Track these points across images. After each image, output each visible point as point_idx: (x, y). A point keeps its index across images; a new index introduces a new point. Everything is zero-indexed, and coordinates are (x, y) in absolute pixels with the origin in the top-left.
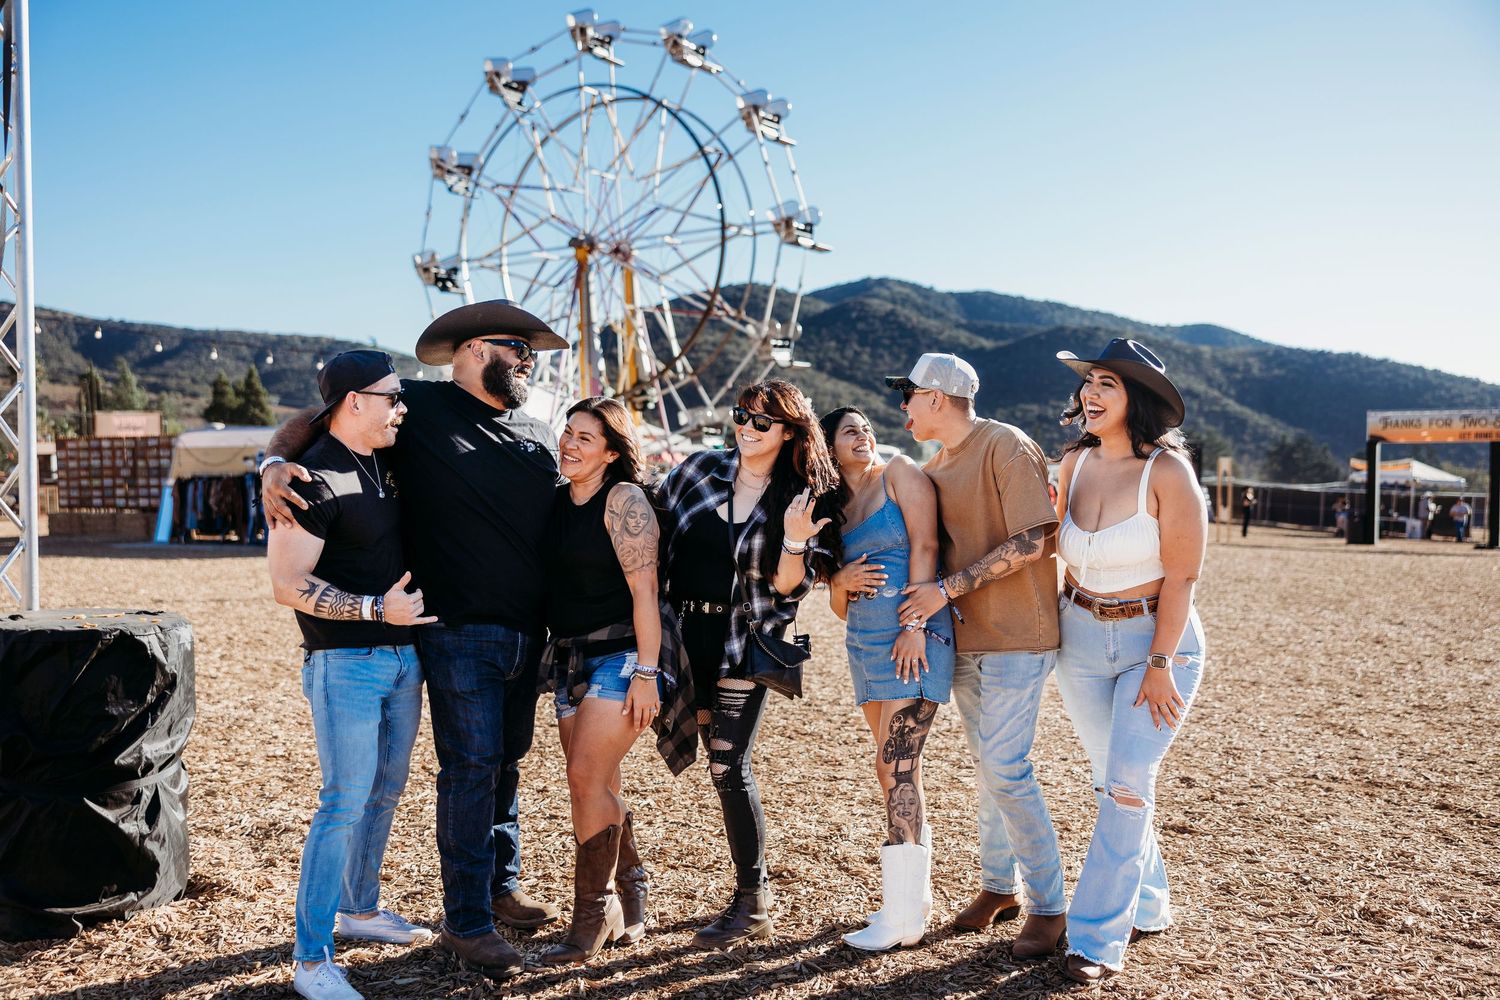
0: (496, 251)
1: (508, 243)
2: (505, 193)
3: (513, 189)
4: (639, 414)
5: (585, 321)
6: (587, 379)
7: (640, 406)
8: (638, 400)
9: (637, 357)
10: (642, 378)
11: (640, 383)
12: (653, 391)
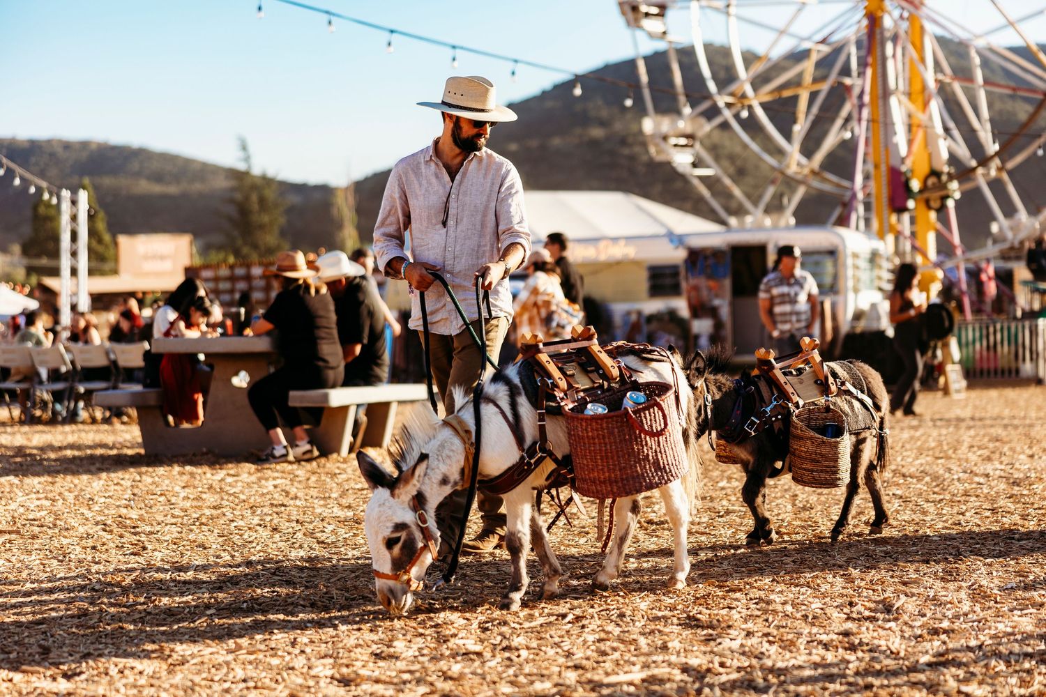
4: (933, 215)
5: (880, 92)
6: (883, 168)
7: (936, 204)
8: (934, 196)
9: (928, 142)
10: (937, 167)
11: (935, 173)
12: (954, 185)
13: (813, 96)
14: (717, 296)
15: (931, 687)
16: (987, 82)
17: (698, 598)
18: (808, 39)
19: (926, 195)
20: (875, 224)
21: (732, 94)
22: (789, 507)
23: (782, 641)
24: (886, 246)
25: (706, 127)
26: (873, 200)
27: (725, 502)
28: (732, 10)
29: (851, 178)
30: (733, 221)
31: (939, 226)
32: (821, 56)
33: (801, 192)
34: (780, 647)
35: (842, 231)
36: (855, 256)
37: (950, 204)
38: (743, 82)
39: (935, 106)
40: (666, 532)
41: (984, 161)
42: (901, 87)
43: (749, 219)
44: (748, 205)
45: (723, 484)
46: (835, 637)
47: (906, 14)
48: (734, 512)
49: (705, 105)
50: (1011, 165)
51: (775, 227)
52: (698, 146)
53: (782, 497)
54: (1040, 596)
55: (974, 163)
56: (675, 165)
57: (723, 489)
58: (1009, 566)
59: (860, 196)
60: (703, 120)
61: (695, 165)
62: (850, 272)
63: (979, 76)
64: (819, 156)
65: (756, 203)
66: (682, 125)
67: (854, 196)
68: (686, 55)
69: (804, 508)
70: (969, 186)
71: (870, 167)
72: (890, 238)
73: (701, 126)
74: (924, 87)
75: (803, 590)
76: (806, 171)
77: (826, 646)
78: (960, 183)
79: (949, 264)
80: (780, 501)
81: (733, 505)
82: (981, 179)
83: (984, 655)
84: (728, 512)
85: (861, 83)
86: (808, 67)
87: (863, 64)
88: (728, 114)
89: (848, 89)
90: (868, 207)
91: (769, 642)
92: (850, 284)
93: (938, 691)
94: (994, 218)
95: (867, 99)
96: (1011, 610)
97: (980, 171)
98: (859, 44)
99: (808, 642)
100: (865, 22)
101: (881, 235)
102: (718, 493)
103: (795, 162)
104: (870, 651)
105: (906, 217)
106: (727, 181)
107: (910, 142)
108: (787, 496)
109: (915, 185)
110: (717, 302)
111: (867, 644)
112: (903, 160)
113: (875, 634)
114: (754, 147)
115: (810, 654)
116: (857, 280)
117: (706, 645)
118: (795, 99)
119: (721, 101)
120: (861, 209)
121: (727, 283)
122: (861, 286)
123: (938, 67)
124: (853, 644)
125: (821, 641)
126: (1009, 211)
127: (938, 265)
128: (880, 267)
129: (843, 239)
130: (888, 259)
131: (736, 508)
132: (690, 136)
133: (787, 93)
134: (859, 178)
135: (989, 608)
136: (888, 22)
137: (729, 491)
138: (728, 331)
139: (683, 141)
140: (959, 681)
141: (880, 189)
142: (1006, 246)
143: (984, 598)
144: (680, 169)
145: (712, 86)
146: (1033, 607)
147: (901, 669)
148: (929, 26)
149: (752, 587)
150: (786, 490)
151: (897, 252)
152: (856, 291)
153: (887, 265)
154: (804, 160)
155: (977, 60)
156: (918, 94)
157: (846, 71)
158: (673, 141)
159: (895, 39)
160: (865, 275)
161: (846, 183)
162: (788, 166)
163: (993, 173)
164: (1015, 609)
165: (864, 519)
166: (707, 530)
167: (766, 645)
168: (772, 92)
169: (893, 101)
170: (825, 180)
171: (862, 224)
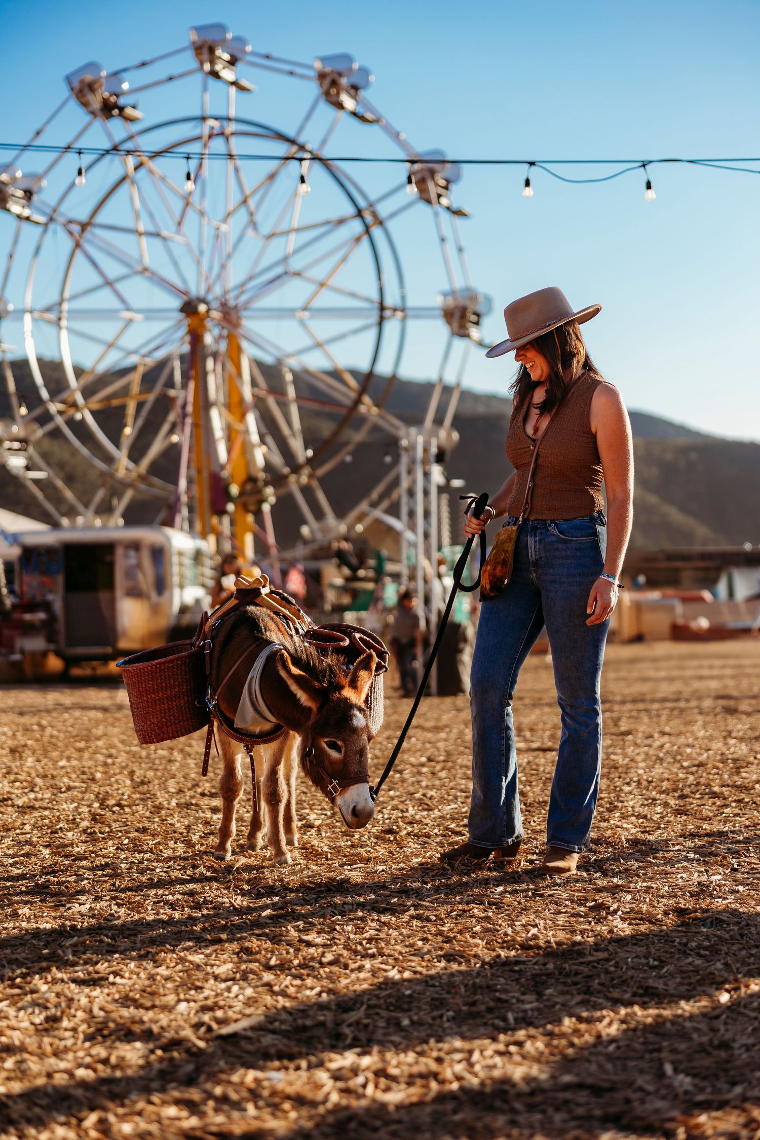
0: (54, 305)
1: (74, 297)
2: (76, 228)
3: (84, 226)
4: (250, 518)
5: (201, 403)
6: (205, 474)
7: (252, 507)
8: (252, 500)
9: (247, 449)
10: (254, 473)
11: (251, 479)
12: (269, 491)
13: (140, 406)
14: (51, 591)
15: (274, 938)
16: (298, 397)
17: (45, 868)
18: (135, 352)
19: (244, 499)
20: (198, 526)
21: (63, 402)
22: (128, 782)
23: (130, 903)
24: (209, 545)
25: (39, 433)
26: (196, 504)
27: (66, 780)
28: (64, 323)
29: (176, 483)
30: (65, 522)
31: (256, 527)
32: (147, 368)
33: (129, 495)
34: (128, 909)
35: (168, 531)
36: (181, 554)
37: (266, 508)
38: (74, 391)
39: (251, 420)
40: (10, 809)
41: (296, 469)
42: (221, 399)
43: (80, 520)
44: (80, 507)
45: (62, 763)
46: (180, 897)
47: (225, 332)
48: (75, 788)
49: (38, 412)
50: (321, 471)
51: (104, 527)
52: (31, 449)
53: (120, 773)
54: (367, 852)
55: (286, 470)
56: (9, 468)
57: (63, 767)
58: (336, 827)
59: (184, 498)
60: (35, 426)
61: (28, 468)
62: (175, 569)
63: (291, 392)
64: (145, 463)
65: (86, 505)
66: (15, 429)
67: (178, 499)
68: (21, 367)
69: (143, 783)
70: (282, 491)
71: (193, 472)
72: (212, 539)
73: (34, 432)
74: (241, 400)
75: (147, 856)
76: (134, 475)
77: (173, 906)
78: (275, 487)
79: (265, 564)
80: (118, 777)
81: (74, 782)
82: (294, 484)
83: (320, 906)
84: (69, 788)
85: (185, 395)
86: (135, 378)
87: (186, 377)
88: (59, 421)
89: (172, 400)
90: (191, 510)
91: (117, 904)
92: (176, 580)
93: (281, 941)
94: (304, 522)
95: (190, 409)
96: (342, 866)
97: (293, 478)
98: (182, 358)
99: (154, 902)
100: (188, 338)
101: (204, 536)
102: (58, 771)
103: (124, 465)
104: (214, 908)
105: (226, 520)
106: (59, 484)
107: (229, 451)
108: (126, 772)
109: (234, 490)
110: (50, 597)
111: (211, 902)
112: (223, 467)
113: (218, 893)
114: (84, 451)
115: (158, 914)
116: (182, 576)
117: (56, 911)
118: (123, 408)
119: (53, 408)
120: (185, 511)
121: (60, 579)
122: (187, 582)
123: (254, 384)
124: (198, 903)
125: (168, 901)
126: (319, 515)
127: (255, 563)
128: (202, 565)
129: (168, 539)
130: (211, 558)
131: (77, 784)
132: (24, 441)
133: (115, 402)
134: (183, 483)
135: (322, 865)
136: (208, 339)
137: (69, 770)
138: (61, 625)
139: (16, 445)
140: (299, 931)
141: (203, 493)
142: (314, 546)
143: (315, 856)
144: (14, 471)
145: (44, 394)
146: (361, 862)
147: (245, 923)
148: (245, 344)
149: (97, 856)
150: (123, 768)
151: (219, 551)
152: (182, 587)
153: (208, 563)
154: (131, 465)
155: (289, 377)
156: (236, 406)
157: (170, 384)
158: (7, 444)
159: (215, 355)
160: (189, 572)
161: (171, 487)
162: (117, 470)
163: (304, 479)
164: (345, 864)
165: (199, 790)
166: (50, 805)
167: (115, 908)
168: (102, 401)
169: (214, 414)
170: (150, 485)
171: (186, 526)
